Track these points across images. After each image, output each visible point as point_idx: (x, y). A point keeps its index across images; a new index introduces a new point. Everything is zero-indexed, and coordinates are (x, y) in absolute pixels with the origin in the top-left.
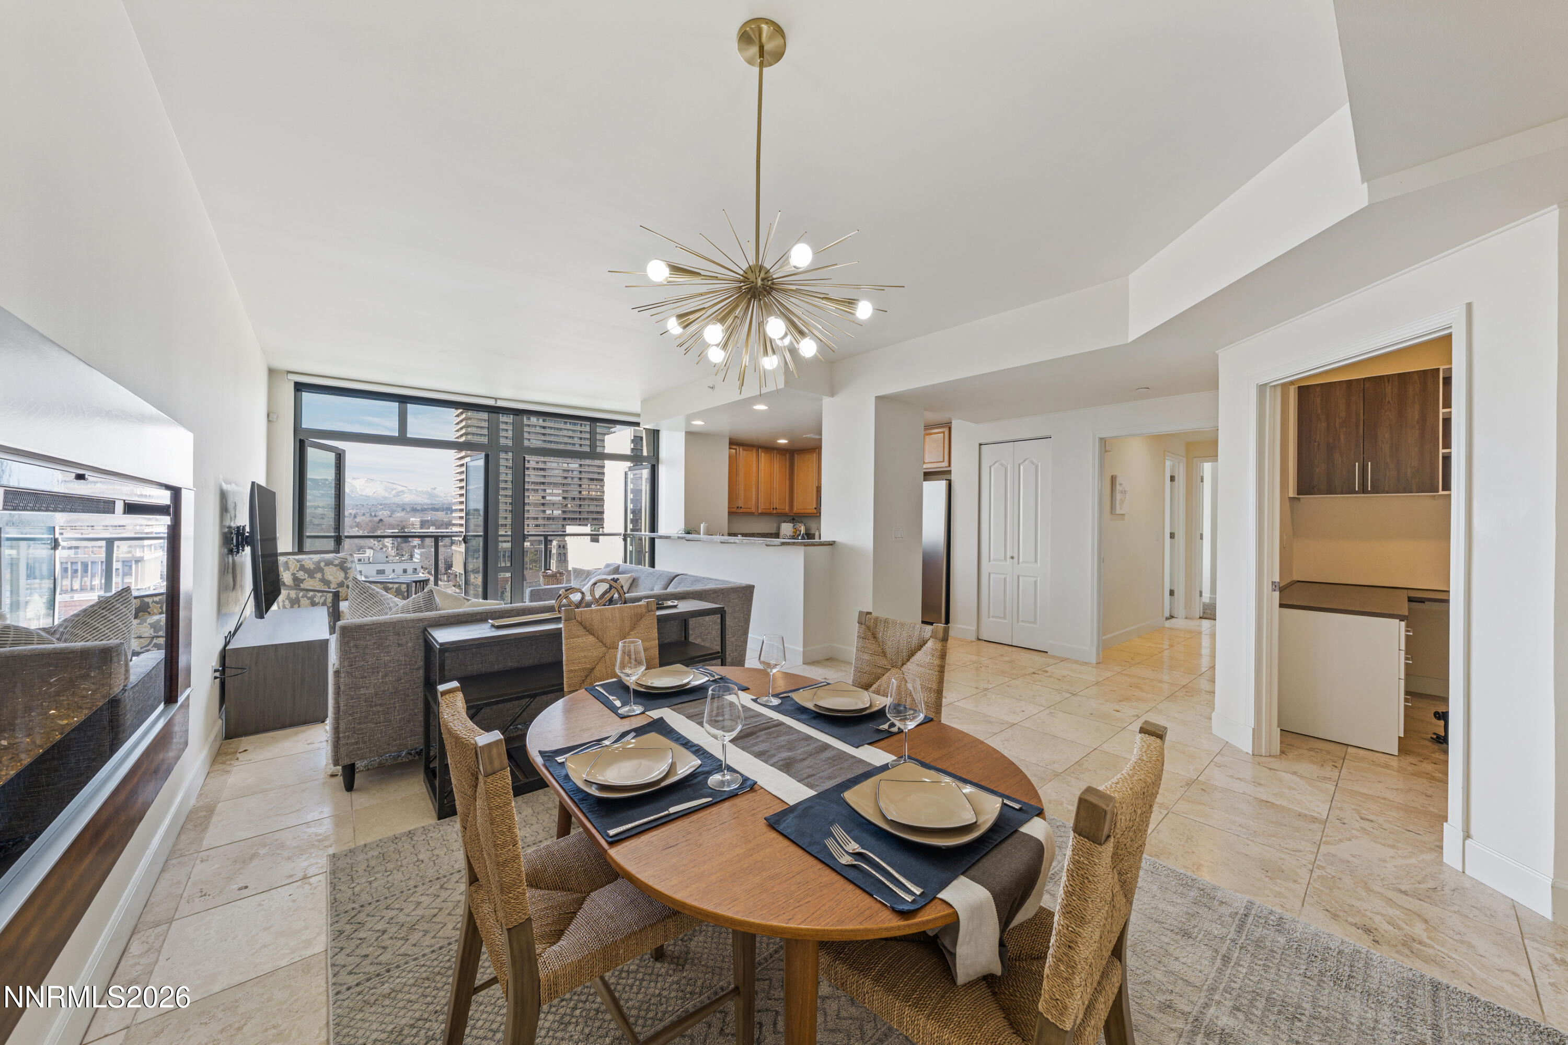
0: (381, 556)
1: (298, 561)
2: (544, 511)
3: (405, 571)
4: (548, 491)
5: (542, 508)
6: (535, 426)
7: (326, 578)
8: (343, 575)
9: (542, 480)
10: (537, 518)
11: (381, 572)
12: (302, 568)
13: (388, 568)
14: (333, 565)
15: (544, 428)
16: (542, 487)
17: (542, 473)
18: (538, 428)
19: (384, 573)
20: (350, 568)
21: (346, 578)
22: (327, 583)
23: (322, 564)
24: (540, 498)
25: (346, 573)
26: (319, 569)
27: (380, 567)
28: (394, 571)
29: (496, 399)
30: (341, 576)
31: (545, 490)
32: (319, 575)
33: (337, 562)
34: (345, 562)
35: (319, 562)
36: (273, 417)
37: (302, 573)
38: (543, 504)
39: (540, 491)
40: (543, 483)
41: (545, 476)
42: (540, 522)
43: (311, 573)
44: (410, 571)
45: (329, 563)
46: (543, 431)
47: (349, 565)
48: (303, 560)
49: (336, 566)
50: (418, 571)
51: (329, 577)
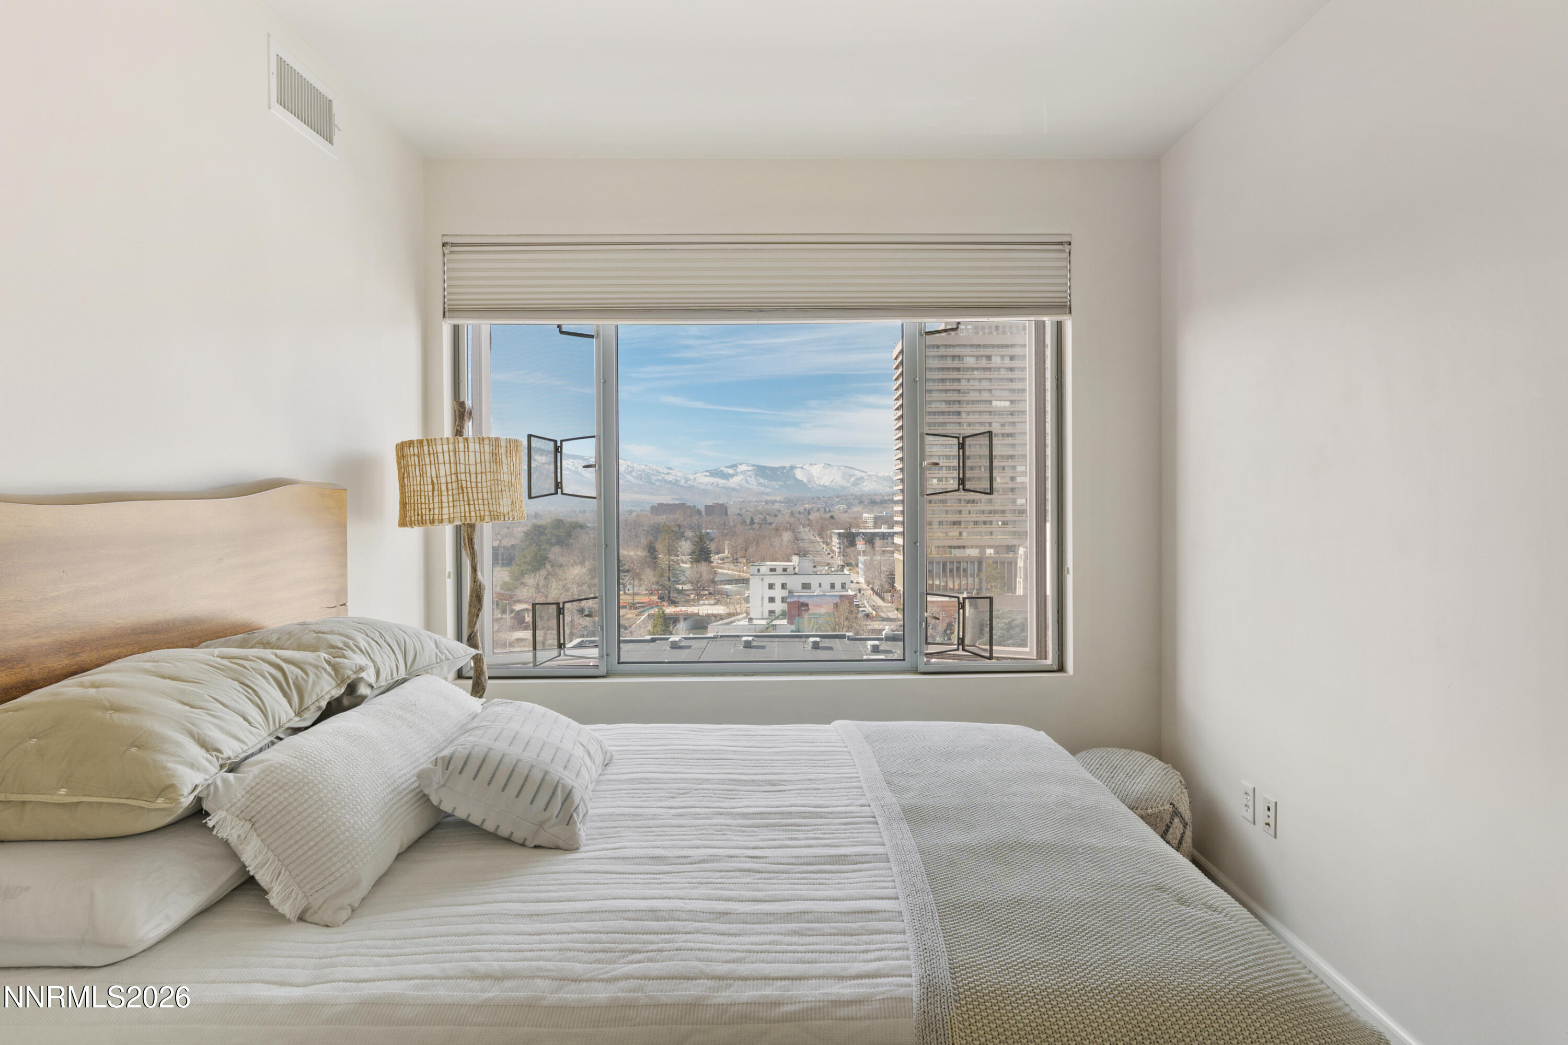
0: (807, 564)
2: (1014, 501)
3: (833, 586)
4: (1019, 469)
5: (1010, 495)
6: (999, 369)
9: (1010, 452)
10: (1003, 512)
11: (806, 586)
13: (814, 581)
15: (1012, 369)
16: (1010, 463)
17: (1009, 440)
18: (1003, 372)
19: (810, 588)
24: (1008, 480)
27: (806, 580)
28: (820, 585)
31: (1014, 467)
38: (1012, 490)
39: (1007, 469)
40: (1012, 457)
41: (1013, 446)
42: (1009, 517)
44: (838, 586)
46: (1010, 375)
50: (847, 587)
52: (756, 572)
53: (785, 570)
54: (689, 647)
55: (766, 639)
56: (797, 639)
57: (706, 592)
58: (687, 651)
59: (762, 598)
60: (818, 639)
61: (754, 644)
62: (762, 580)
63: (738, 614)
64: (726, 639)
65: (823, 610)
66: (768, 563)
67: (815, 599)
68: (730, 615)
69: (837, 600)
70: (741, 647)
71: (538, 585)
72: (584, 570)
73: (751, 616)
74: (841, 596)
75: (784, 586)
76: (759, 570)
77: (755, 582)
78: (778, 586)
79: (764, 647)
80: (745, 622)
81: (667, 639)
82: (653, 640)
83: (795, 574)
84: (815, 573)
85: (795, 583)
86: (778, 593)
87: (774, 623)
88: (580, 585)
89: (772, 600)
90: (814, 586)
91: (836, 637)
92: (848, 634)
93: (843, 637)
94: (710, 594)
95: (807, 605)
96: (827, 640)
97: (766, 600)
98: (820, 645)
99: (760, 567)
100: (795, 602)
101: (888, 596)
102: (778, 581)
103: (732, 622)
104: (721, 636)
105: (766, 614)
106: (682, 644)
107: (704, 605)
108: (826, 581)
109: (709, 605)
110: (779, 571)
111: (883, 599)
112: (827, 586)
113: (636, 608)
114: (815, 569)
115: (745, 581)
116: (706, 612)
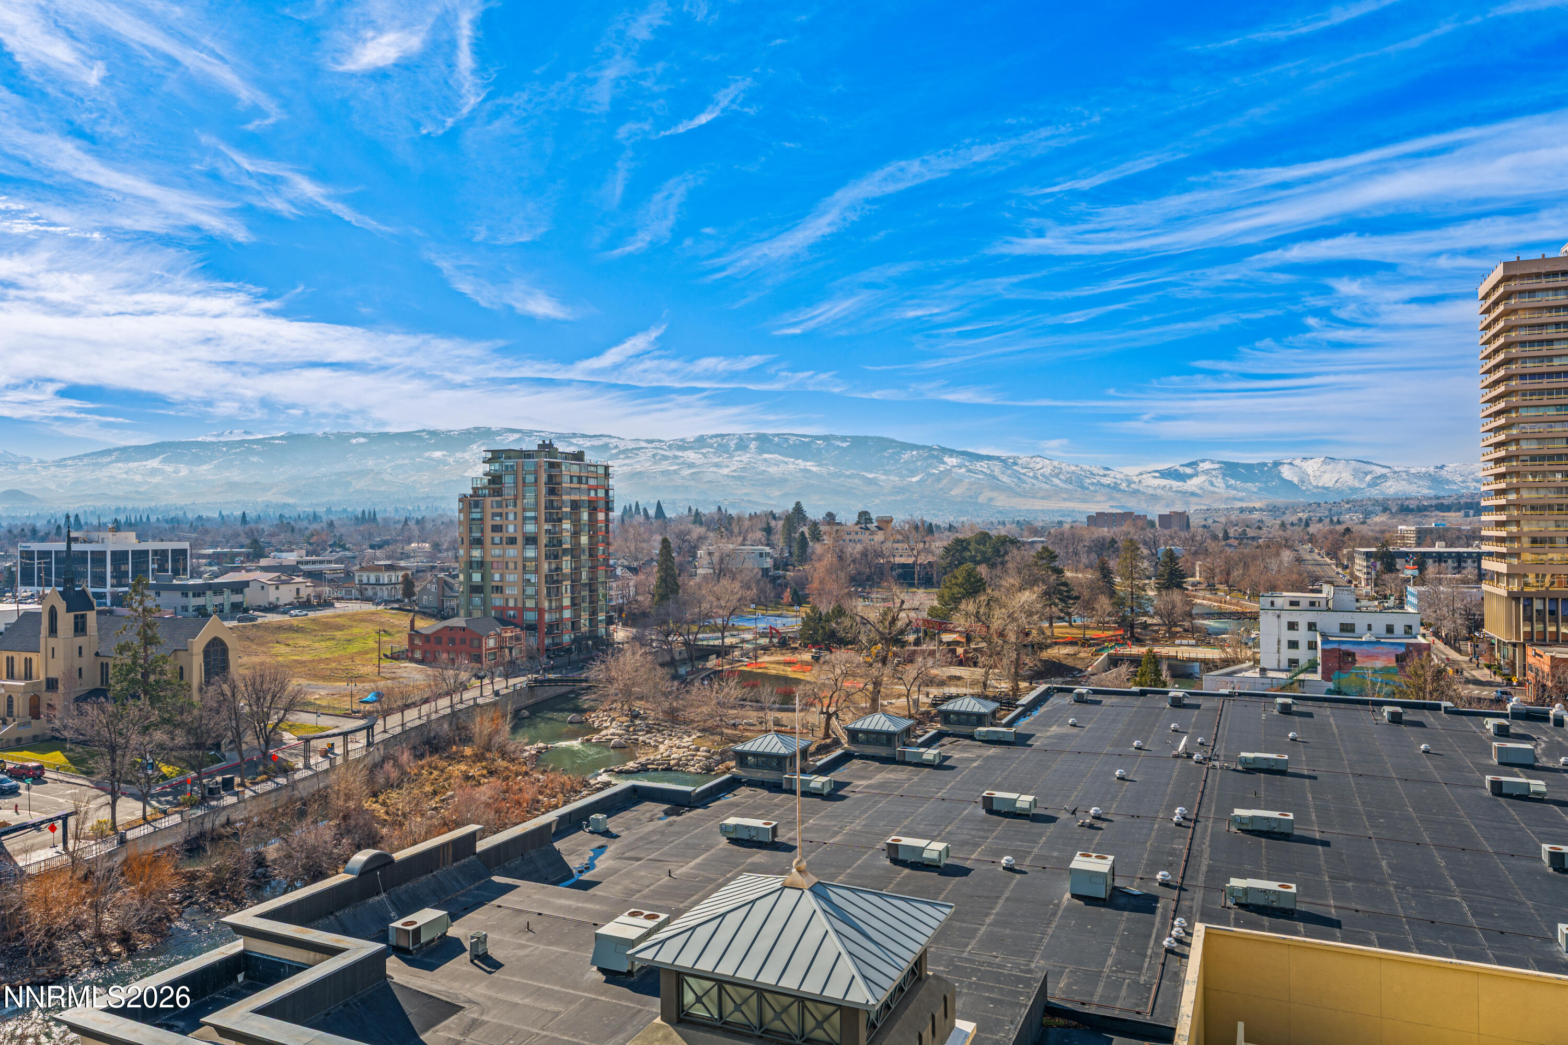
0: (1347, 598)
3: (1390, 629)
11: (1347, 628)
13: (1360, 621)
19: (1353, 630)
27: (1347, 618)
28: (1370, 627)
44: (1399, 630)
50: (1414, 632)
52: (1268, 606)
53: (1312, 604)
54: (1198, 707)
55: (1310, 703)
56: (1359, 706)
57: (1179, 629)
58: (1196, 712)
59: (1279, 642)
60: (1399, 709)
61: (1294, 708)
62: (1279, 616)
63: (1241, 662)
64: (1247, 698)
65: (1379, 664)
66: (1285, 594)
67: (1365, 647)
68: (1227, 662)
69: (1402, 650)
70: (1276, 712)
71: (978, 612)
72: (1035, 596)
73: (1262, 665)
74: (1408, 645)
75: (1312, 626)
76: (1272, 603)
77: (1267, 621)
78: (1303, 627)
79: (1310, 715)
80: (1255, 674)
81: (1167, 693)
82: (1143, 693)
83: (1329, 610)
84: (1359, 610)
85: (1331, 622)
86: (1302, 635)
87: (1302, 676)
88: (1030, 614)
89: (1293, 645)
90: (1360, 627)
91: (1424, 706)
92: (1445, 704)
93: (1437, 707)
94: (1186, 630)
95: (1352, 655)
96: (1409, 711)
97: (1284, 644)
98: (1404, 718)
99: (1275, 600)
100: (1334, 649)
101: (1468, 647)
102: (1303, 619)
103: (1234, 672)
104: (1240, 694)
105: (1284, 664)
106: (1186, 701)
107: (1181, 645)
108: (1380, 622)
109: (1188, 645)
110: (1304, 604)
111: (1459, 651)
112: (1379, 628)
113: (1090, 646)
114: (1358, 605)
115: (1254, 617)
116: (1186, 655)
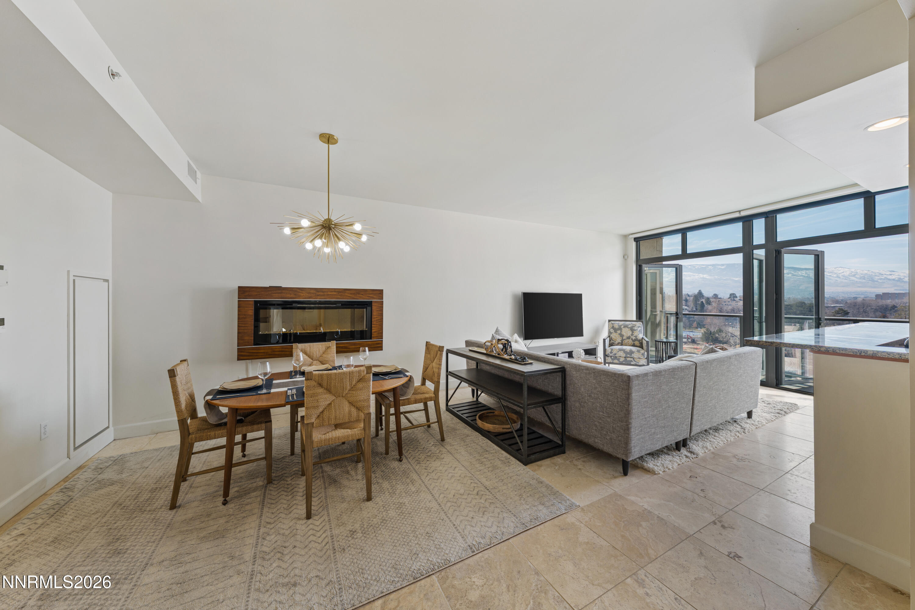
1: (612, 324)
7: (622, 333)
8: (631, 333)
12: (613, 327)
14: (627, 327)
20: (636, 330)
21: (632, 335)
22: (621, 335)
23: (622, 326)
25: (633, 332)
26: (620, 329)
29: (740, 211)
30: (629, 333)
32: (619, 332)
33: (630, 326)
34: (634, 327)
35: (621, 325)
36: (626, 257)
37: (612, 329)
43: (616, 330)
45: (626, 326)
47: (635, 328)
48: (615, 323)
49: (628, 328)
51: (623, 333)
